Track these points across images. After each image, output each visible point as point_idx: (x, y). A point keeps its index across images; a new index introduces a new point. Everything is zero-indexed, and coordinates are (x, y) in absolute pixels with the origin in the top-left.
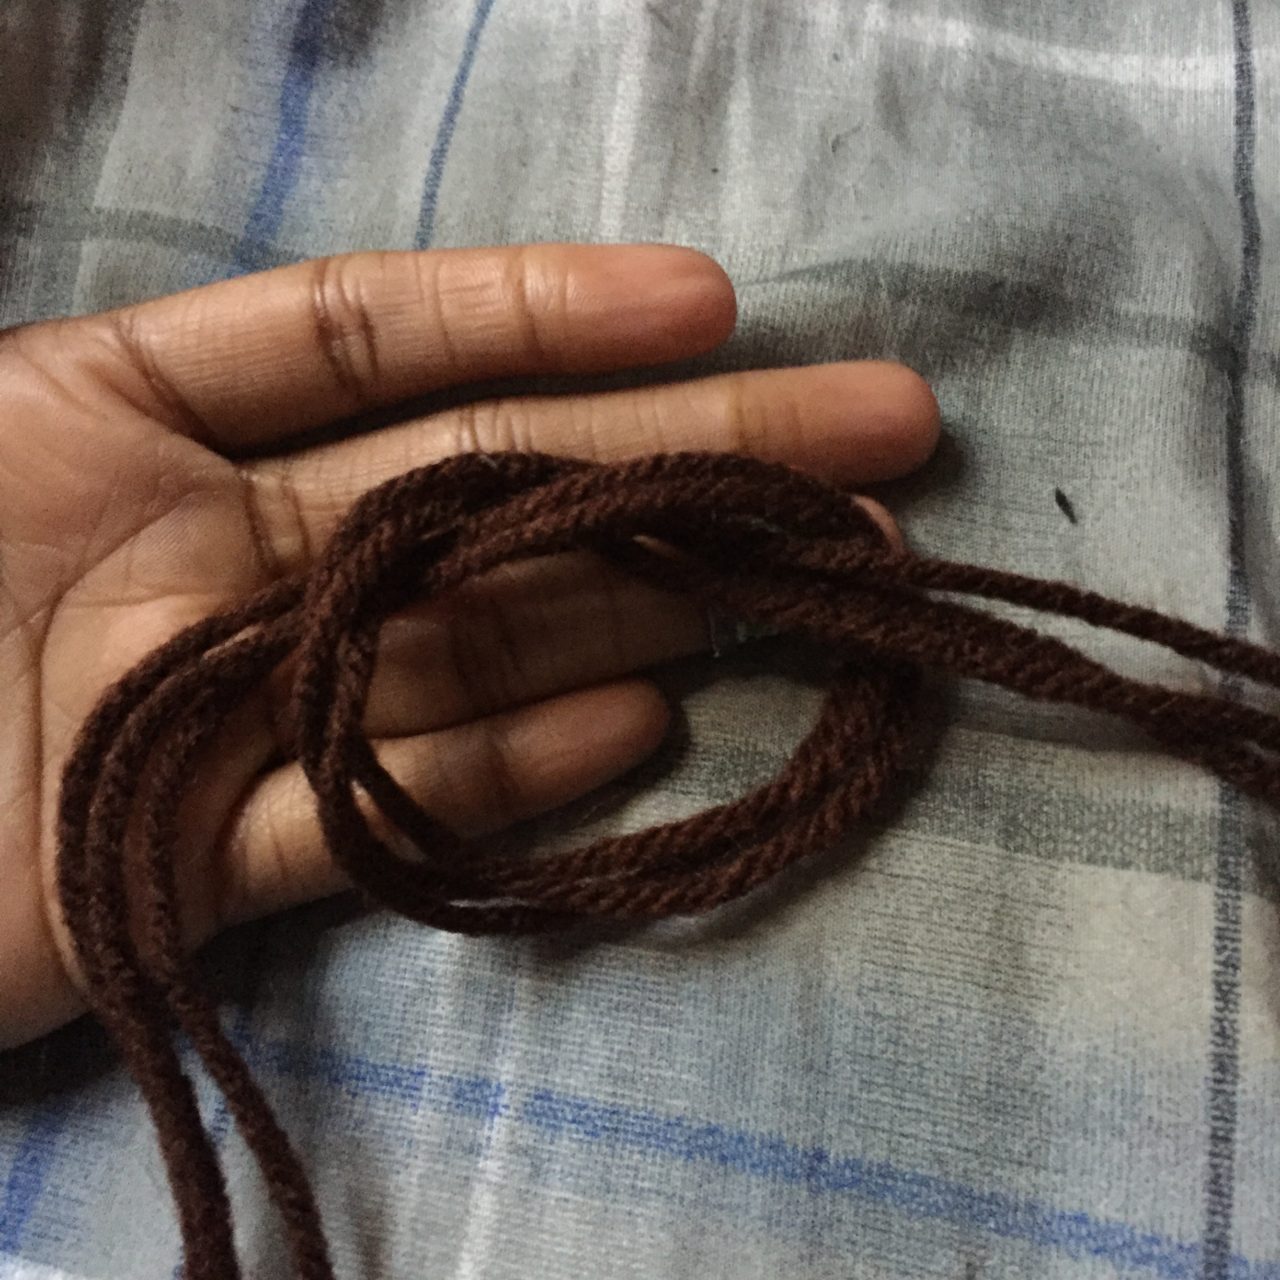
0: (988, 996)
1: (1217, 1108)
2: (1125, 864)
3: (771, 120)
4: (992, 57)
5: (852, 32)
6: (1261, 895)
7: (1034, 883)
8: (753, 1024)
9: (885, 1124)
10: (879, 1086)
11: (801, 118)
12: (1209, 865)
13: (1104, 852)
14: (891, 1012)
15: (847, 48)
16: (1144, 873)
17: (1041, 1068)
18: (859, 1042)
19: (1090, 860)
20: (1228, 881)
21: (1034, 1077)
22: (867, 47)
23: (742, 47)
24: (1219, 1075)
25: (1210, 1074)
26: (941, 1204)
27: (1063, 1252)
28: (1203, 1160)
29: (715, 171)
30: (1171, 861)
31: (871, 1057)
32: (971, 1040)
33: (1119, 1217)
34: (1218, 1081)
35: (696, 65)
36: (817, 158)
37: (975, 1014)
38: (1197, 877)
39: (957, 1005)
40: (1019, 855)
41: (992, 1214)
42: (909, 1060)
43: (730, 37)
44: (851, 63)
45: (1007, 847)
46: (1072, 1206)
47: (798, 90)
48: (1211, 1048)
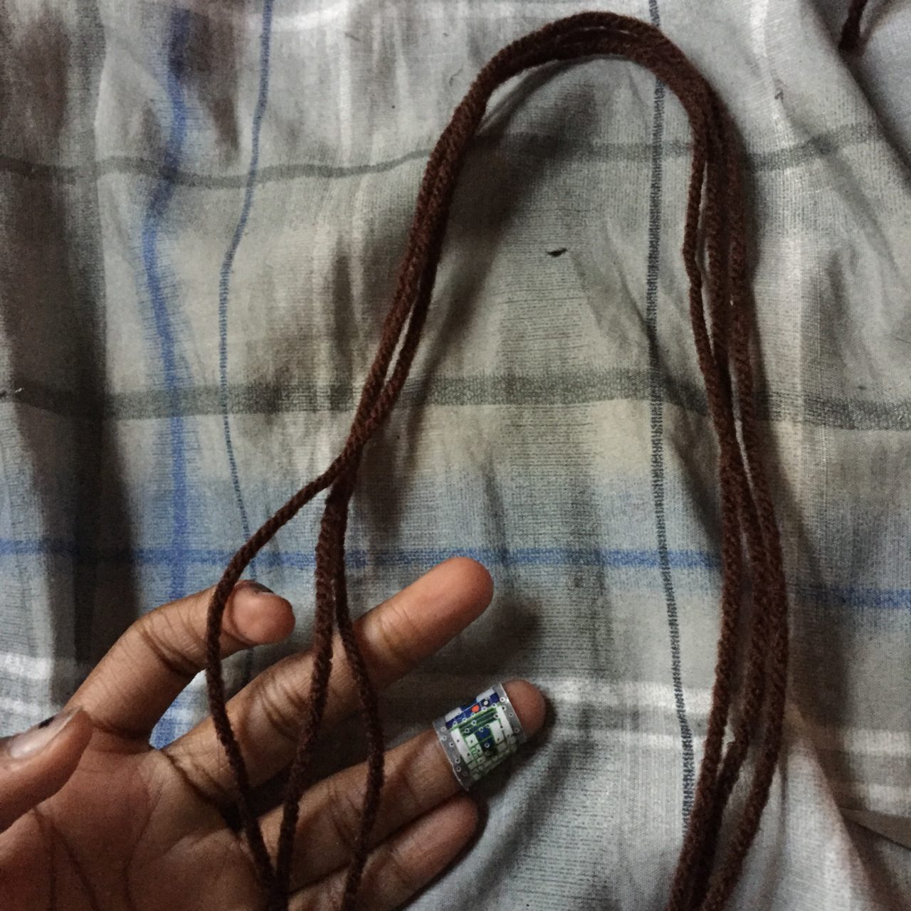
0: (568, 469)
1: (656, 493)
2: (612, 398)
3: (417, 75)
4: (524, 17)
5: (452, 20)
6: (671, 402)
7: (580, 416)
8: (467, 501)
9: (532, 532)
10: (526, 516)
11: (432, 71)
12: (648, 391)
13: (604, 394)
14: (527, 484)
15: (450, 28)
16: (620, 400)
17: (593, 494)
18: (515, 500)
19: (600, 399)
20: (656, 397)
21: (591, 498)
22: (461, 25)
23: (397, 40)
24: (656, 479)
25: (652, 479)
26: (559, 558)
27: (613, 567)
28: (654, 515)
29: (393, 107)
30: (631, 393)
31: (521, 505)
32: (563, 487)
33: (631, 547)
34: (655, 481)
35: (375, 57)
36: (443, 90)
37: (563, 477)
38: (643, 398)
39: (555, 475)
40: (571, 405)
41: (581, 557)
42: (538, 502)
43: (391, 36)
44: (454, 35)
45: (565, 403)
46: (613, 548)
47: (430, 56)
48: (652, 468)
